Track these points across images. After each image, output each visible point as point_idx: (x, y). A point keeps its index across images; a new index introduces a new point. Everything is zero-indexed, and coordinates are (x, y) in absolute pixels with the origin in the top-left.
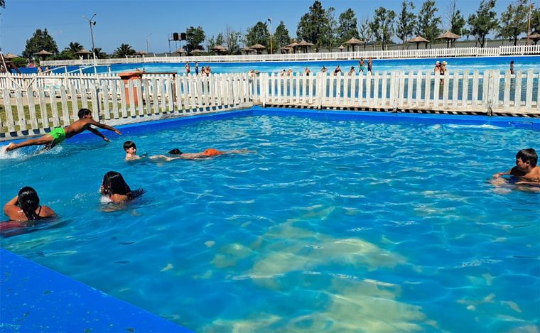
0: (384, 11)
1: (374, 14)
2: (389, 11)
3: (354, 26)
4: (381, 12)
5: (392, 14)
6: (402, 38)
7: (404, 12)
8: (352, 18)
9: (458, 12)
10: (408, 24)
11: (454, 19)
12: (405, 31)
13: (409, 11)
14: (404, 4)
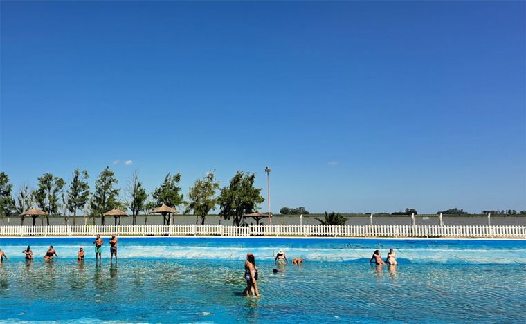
0: (50, 178)
1: (38, 182)
2: (56, 178)
3: (7, 193)
4: (46, 180)
5: (60, 183)
6: (71, 210)
7: (76, 181)
8: (6, 184)
9: (139, 185)
10: (80, 194)
11: (135, 191)
12: (76, 201)
13: (81, 179)
14: (77, 173)
